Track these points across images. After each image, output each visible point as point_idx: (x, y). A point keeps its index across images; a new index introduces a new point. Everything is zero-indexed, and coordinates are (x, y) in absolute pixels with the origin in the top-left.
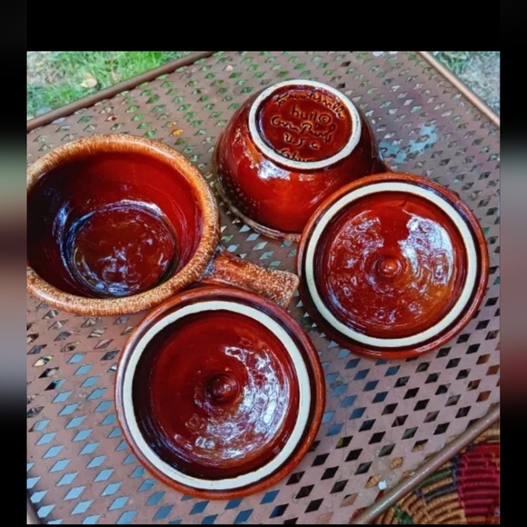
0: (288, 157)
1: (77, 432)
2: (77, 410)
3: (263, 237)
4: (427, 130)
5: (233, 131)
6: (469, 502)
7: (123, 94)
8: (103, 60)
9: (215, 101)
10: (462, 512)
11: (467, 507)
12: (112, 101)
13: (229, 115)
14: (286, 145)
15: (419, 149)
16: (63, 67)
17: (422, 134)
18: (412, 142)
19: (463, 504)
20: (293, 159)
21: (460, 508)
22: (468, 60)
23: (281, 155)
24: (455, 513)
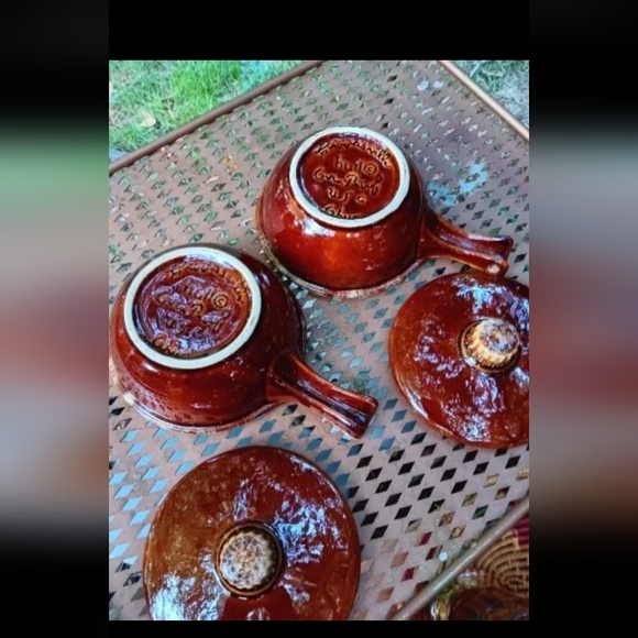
0: (332, 215)
1: (133, 514)
2: (132, 491)
3: (312, 294)
4: (476, 168)
5: (277, 183)
6: (522, 530)
7: (163, 149)
8: (160, 99)
9: (256, 150)
10: (516, 540)
11: (520, 534)
12: (152, 158)
13: (272, 165)
14: (330, 201)
15: (469, 190)
16: (124, 108)
17: (472, 173)
18: (462, 182)
19: (516, 532)
20: (339, 216)
21: (514, 536)
22: (504, 76)
23: (325, 213)
24: (509, 542)
